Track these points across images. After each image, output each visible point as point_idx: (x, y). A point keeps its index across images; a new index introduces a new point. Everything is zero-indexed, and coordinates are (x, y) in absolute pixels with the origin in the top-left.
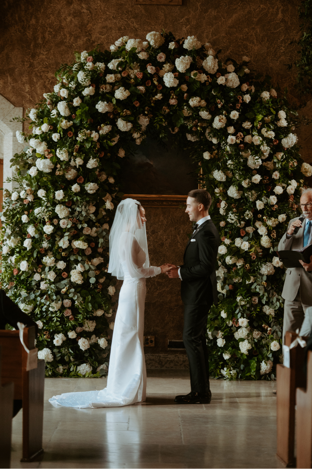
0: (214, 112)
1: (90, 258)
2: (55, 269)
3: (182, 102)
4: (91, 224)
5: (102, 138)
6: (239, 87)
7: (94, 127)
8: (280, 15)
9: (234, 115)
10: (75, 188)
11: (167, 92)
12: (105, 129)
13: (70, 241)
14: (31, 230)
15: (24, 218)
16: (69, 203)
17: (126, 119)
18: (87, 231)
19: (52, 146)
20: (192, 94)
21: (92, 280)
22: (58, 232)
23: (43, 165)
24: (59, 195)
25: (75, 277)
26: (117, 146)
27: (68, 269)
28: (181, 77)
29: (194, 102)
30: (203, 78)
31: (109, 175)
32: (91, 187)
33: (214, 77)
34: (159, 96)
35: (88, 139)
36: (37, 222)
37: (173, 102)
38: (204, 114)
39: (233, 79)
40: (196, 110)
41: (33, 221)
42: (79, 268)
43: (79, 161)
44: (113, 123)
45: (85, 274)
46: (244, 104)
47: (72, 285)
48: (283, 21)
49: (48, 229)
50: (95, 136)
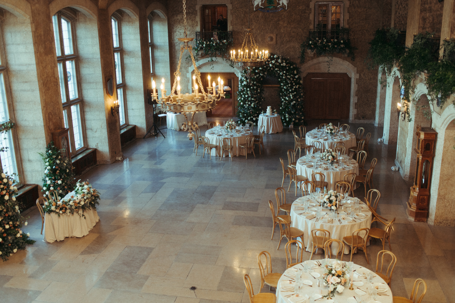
0: (280, 72)
1: (255, 102)
2: (248, 104)
3: (274, 69)
4: (255, 95)
6: (286, 66)
7: (255, 75)
8: (297, 46)
9: (285, 72)
10: (252, 88)
11: (270, 67)
12: (258, 76)
13: (251, 98)
14: (243, 96)
15: (242, 94)
16: (250, 90)
17: (262, 73)
19: (247, 79)
21: (256, 106)
22: (248, 97)
23: (245, 83)
24: (248, 89)
25: (252, 105)
26: (261, 78)
28: (273, 64)
29: (276, 69)
30: (278, 64)
32: (255, 87)
33: (280, 64)
34: (269, 68)
37: (272, 69)
38: (278, 72)
39: (284, 64)
40: (277, 71)
41: (243, 94)
42: (253, 104)
43: (252, 82)
44: (259, 74)
45: (254, 105)
46: (287, 69)
47: (252, 107)
49: (246, 96)
50: (255, 77)
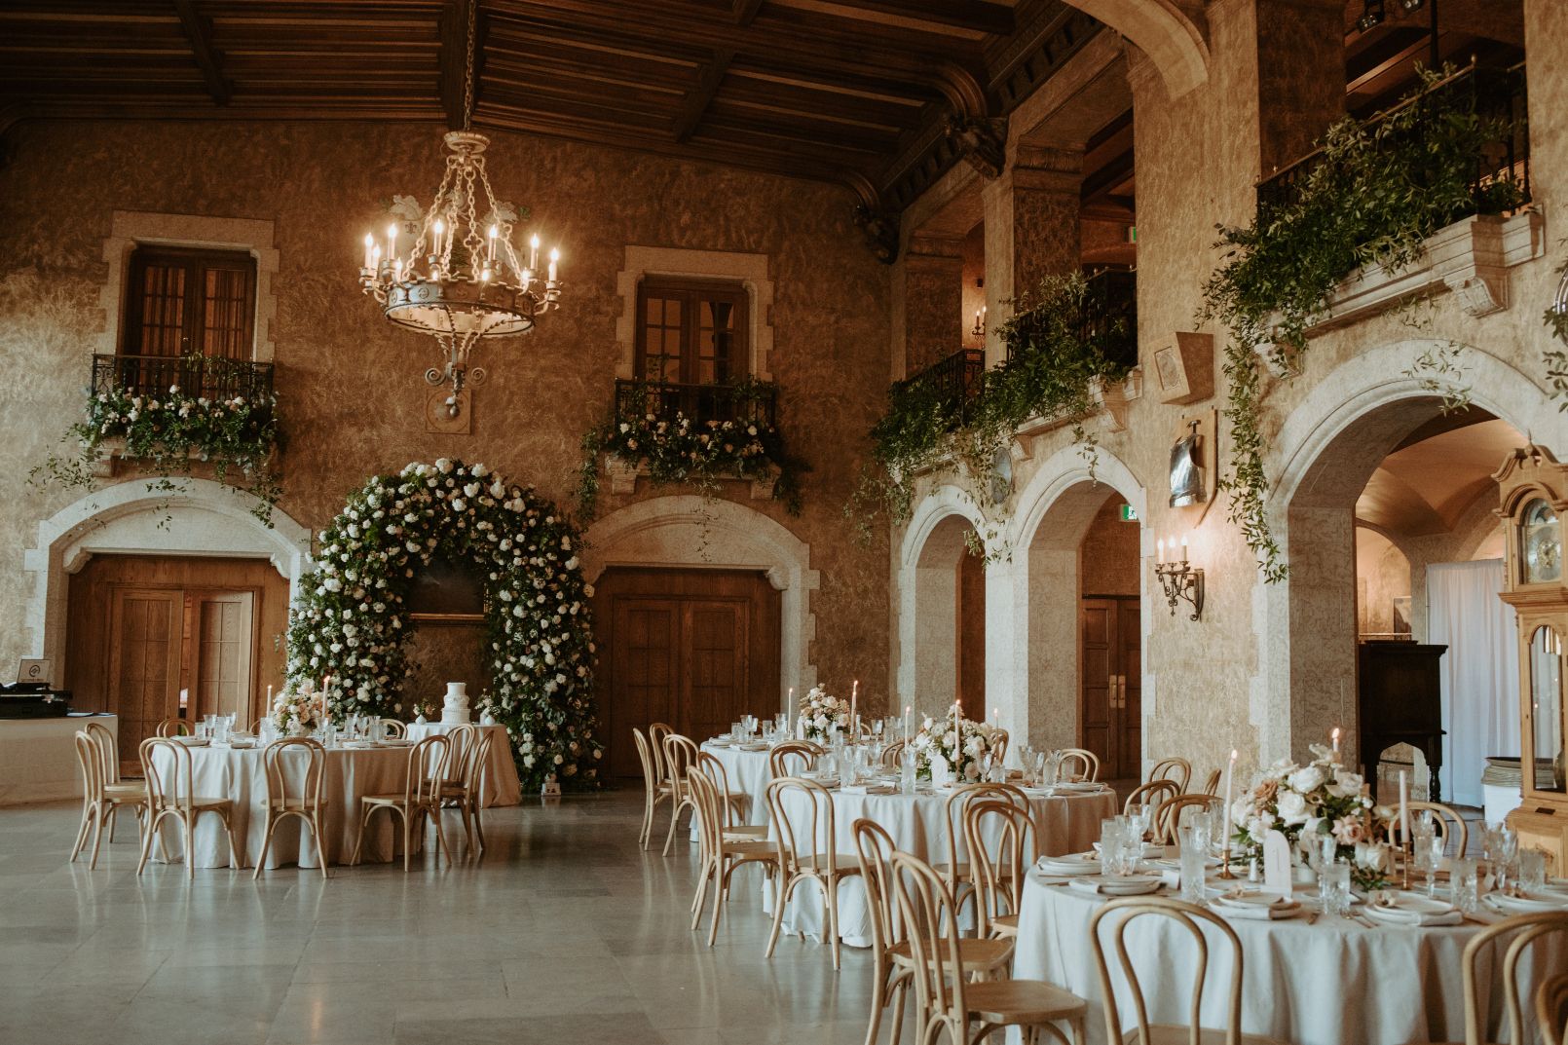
0: (501, 536)
1: (377, 676)
2: (340, 687)
3: (470, 524)
4: (378, 642)
5: (390, 559)
6: (525, 512)
7: (382, 548)
8: (563, 447)
9: (520, 538)
10: (363, 607)
11: (455, 515)
12: (394, 551)
13: (357, 660)
14: (318, 649)
15: (312, 638)
16: (357, 622)
17: (413, 540)
18: (374, 649)
19: (341, 567)
20: (480, 517)
21: (379, 698)
22: (347, 651)
23: (331, 585)
24: (347, 614)
25: (362, 694)
26: (406, 566)
27: (355, 687)
28: (470, 502)
29: (481, 525)
30: (490, 502)
31: (396, 595)
32: (379, 607)
33: (500, 502)
34: (447, 519)
35: (377, 560)
36: (325, 642)
37: (461, 525)
38: (492, 537)
39: (518, 505)
40: (484, 532)
41: (321, 640)
42: (366, 686)
43: (367, 581)
44: (403, 545)
45: (371, 692)
46: (529, 527)
47: (358, 702)
48: (565, 451)
49: (336, 648)
50: (383, 556)
